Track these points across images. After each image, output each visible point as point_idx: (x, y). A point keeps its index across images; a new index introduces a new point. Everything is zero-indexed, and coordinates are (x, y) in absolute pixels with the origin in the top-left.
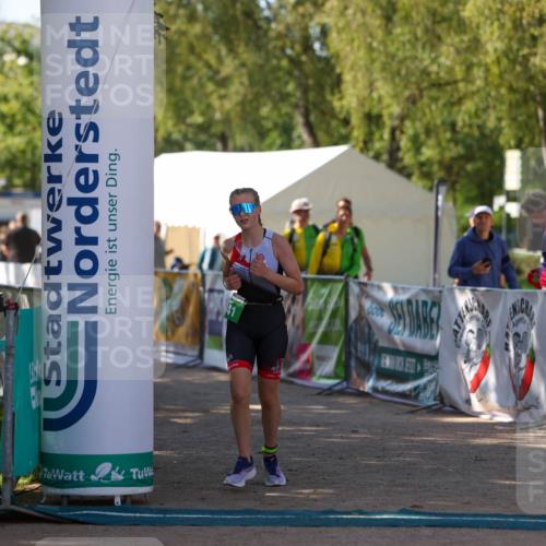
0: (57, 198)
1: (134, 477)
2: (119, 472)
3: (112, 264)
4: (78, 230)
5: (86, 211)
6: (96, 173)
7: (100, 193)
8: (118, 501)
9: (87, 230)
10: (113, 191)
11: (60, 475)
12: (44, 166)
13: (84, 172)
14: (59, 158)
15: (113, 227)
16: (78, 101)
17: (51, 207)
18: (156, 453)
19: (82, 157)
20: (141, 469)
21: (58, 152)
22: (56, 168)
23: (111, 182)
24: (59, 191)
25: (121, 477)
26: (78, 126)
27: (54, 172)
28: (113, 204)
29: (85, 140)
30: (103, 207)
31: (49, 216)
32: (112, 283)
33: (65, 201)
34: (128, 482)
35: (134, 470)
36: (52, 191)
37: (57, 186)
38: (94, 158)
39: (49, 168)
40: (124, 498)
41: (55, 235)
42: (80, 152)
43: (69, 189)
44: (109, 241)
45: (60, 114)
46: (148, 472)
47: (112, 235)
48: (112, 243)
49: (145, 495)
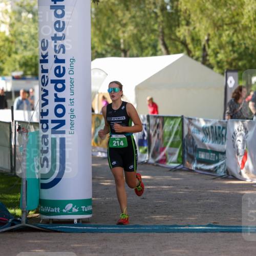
0: (46, 80)
1: (83, 210)
2: (76, 208)
3: (72, 110)
4: (56, 95)
5: (60, 86)
6: (64, 68)
7: (66, 77)
8: (76, 221)
9: (60, 95)
10: (72, 76)
11: (48, 209)
12: (40, 65)
13: (58, 67)
14: (46, 61)
15: (72, 93)
16: (56, 35)
17: (43, 84)
18: (93, 199)
19: (57, 61)
20: (86, 207)
21: (46, 58)
22: (45, 66)
23: (71, 72)
24: (47, 76)
25: (77, 211)
26: (55, 46)
27: (45, 68)
28: (72, 83)
29: (59, 53)
30: (67, 84)
31: (42, 88)
32: (72, 120)
33: (49, 82)
34: (81, 213)
35: (83, 207)
36: (43, 77)
37: (46, 74)
38: (63, 61)
39: (42, 66)
40: (79, 220)
41: (45, 97)
42: (57, 58)
43: (52, 76)
44: (70, 100)
45: (47, 41)
46: (90, 208)
47: (72, 97)
48: (72, 101)
49: (88, 218)
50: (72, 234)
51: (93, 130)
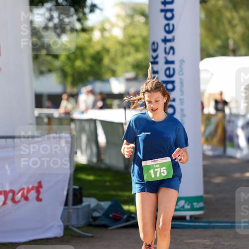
1: (195, 207)
2: (188, 205)
3: (182, 110)
6: (174, 70)
7: (176, 78)
8: (188, 218)
10: (182, 77)
13: (168, 69)
14: (156, 63)
15: (182, 94)
16: (165, 37)
18: (205, 196)
19: (167, 62)
21: (157, 60)
22: (156, 67)
23: (181, 73)
25: (189, 207)
26: (165, 48)
27: (155, 70)
28: (182, 83)
29: (169, 53)
30: (177, 84)
34: (192, 209)
35: (195, 204)
40: (191, 217)
42: (166, 60)
45: (157, 43)
46: (202, 204)
47: (182, 97)
49: (200, 215)
50: (185, 230)
51: (202, 129)
